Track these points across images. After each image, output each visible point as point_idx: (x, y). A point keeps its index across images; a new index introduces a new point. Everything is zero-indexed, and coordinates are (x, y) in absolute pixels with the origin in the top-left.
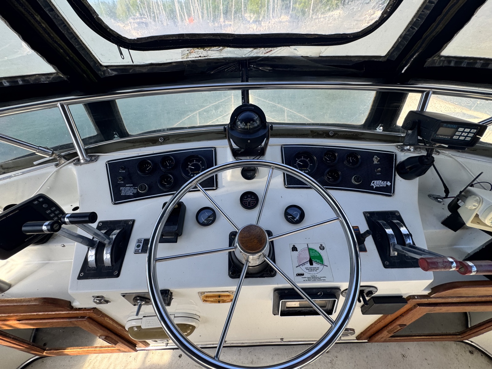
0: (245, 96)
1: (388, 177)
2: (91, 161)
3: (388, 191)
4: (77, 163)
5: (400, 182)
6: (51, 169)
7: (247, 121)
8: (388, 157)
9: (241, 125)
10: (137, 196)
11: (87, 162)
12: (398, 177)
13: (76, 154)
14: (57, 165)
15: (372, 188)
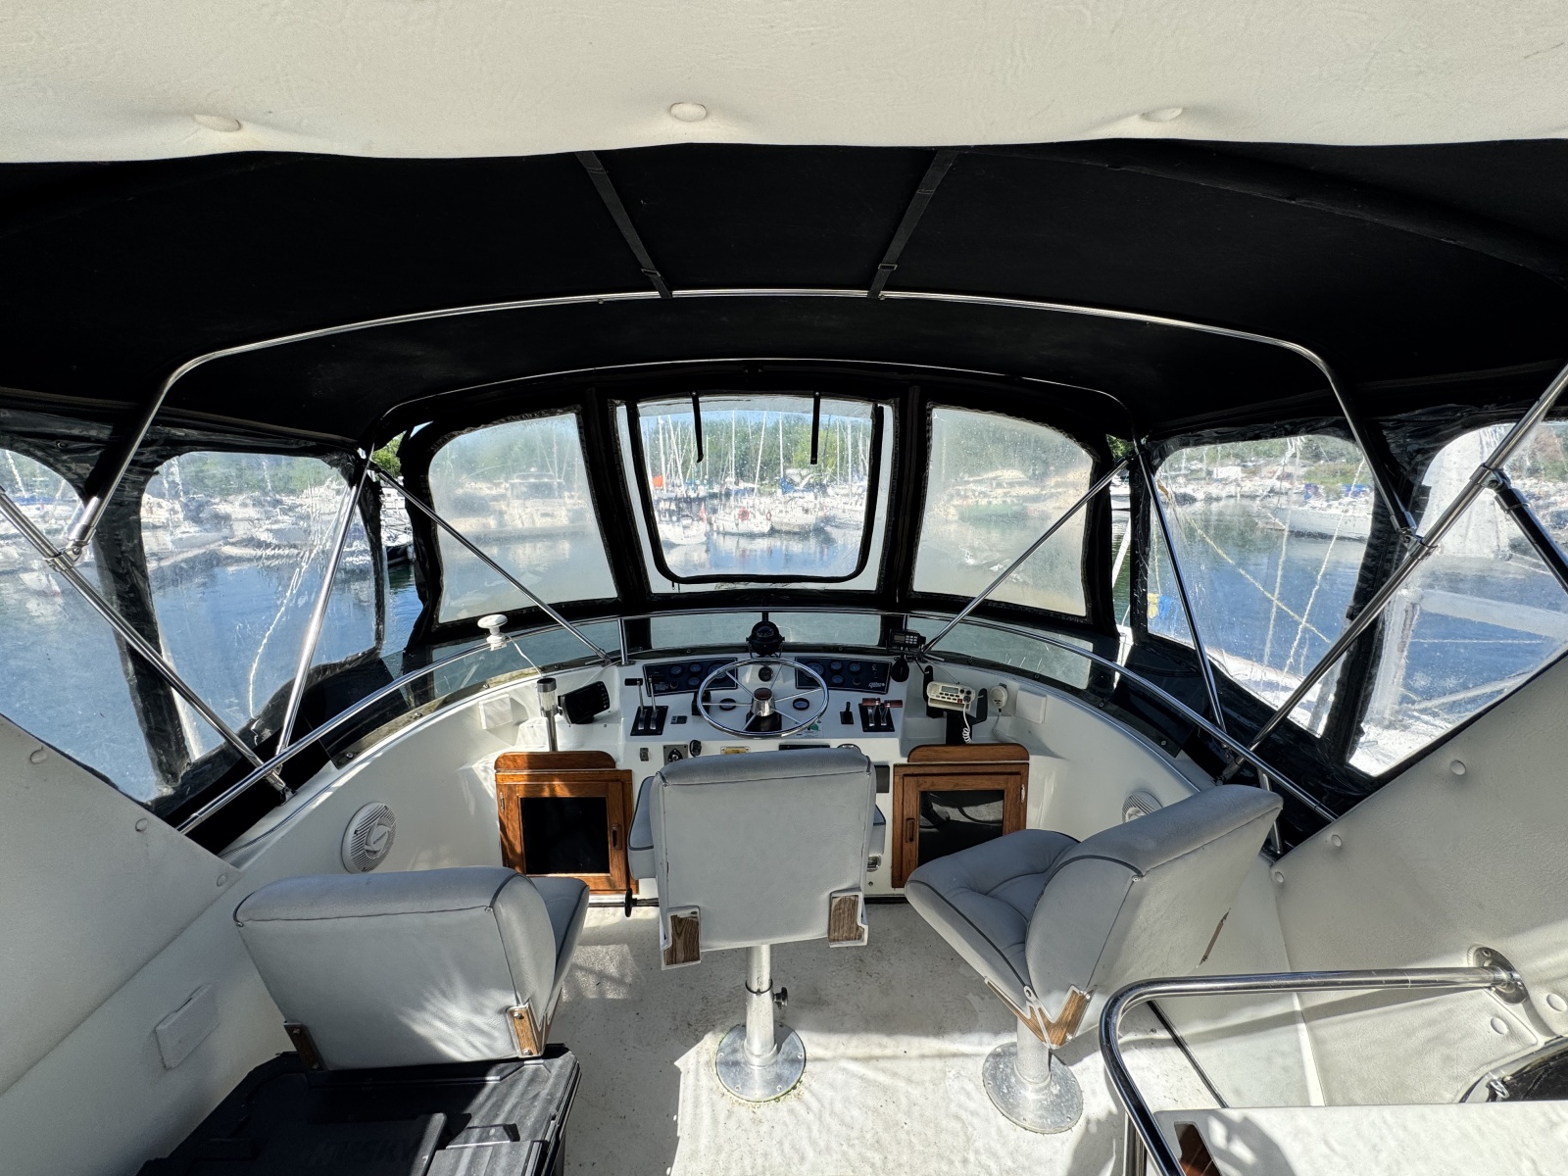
0: (765, 615)
1: (883, 678)
2: (630, 664)
3: (883, 690)
4: (620, 664)
5: (894, 685)
6: (599, 669)
7: (763, 632)
8: (885, 665)
9: (760, 635)
10: (669, 691)
11: (626, 665)
12: (891, 680)
13: (621, 658)
14: (603, 666)
15: (869, 688)
